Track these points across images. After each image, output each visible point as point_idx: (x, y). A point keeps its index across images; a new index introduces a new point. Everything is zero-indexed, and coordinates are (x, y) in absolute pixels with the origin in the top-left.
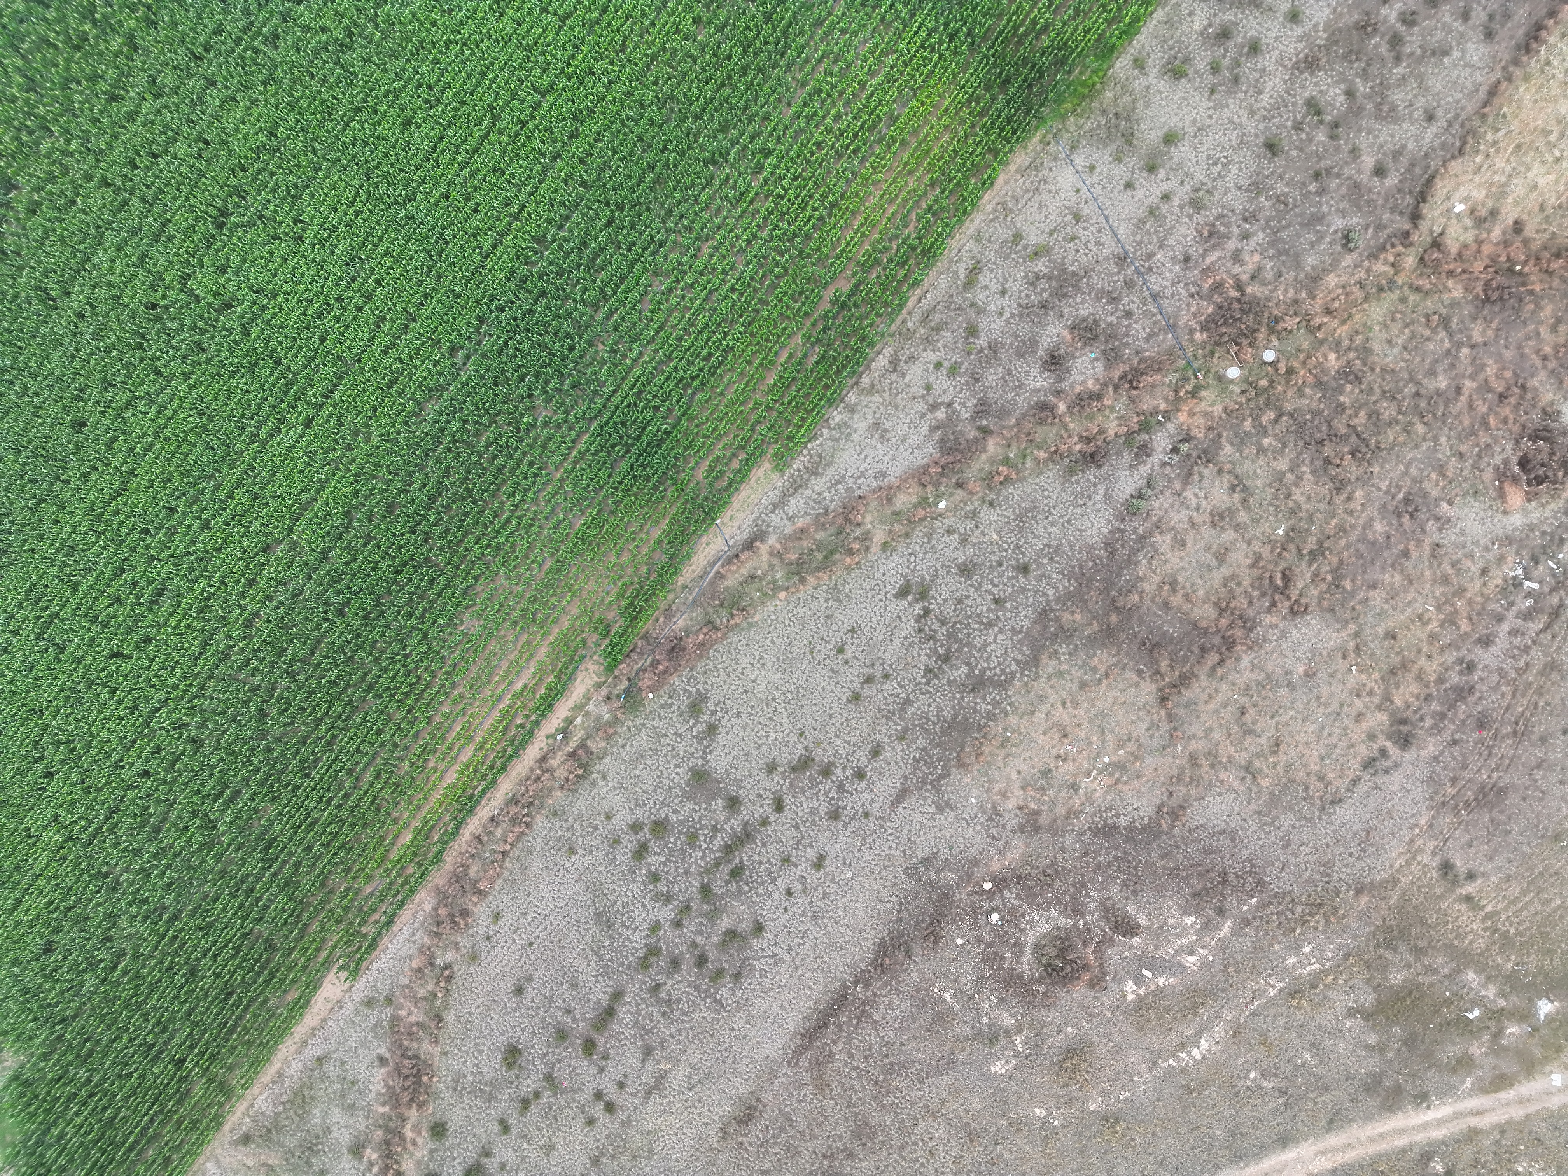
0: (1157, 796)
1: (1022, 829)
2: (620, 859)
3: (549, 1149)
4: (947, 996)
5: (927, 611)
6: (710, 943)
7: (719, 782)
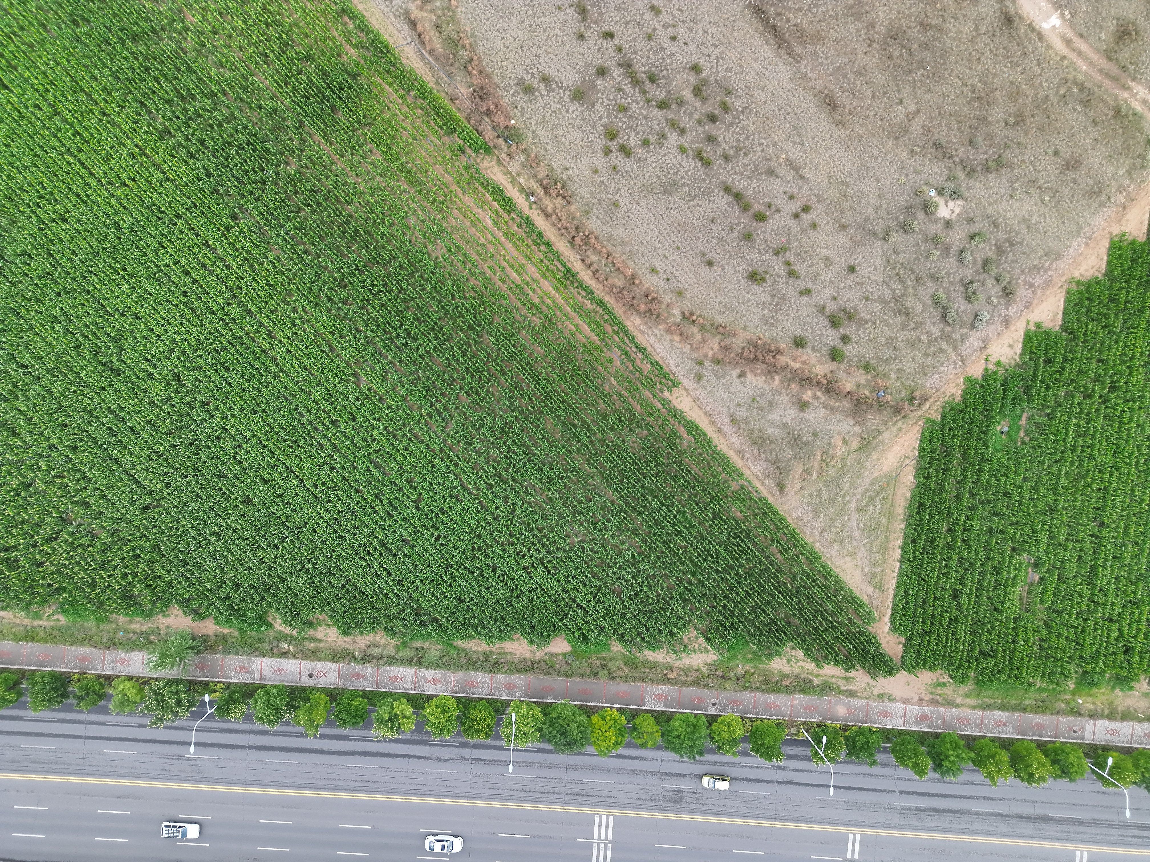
2: (628, 168)
3: (828, 261)
6: (700, 109)
7: (585, 80)
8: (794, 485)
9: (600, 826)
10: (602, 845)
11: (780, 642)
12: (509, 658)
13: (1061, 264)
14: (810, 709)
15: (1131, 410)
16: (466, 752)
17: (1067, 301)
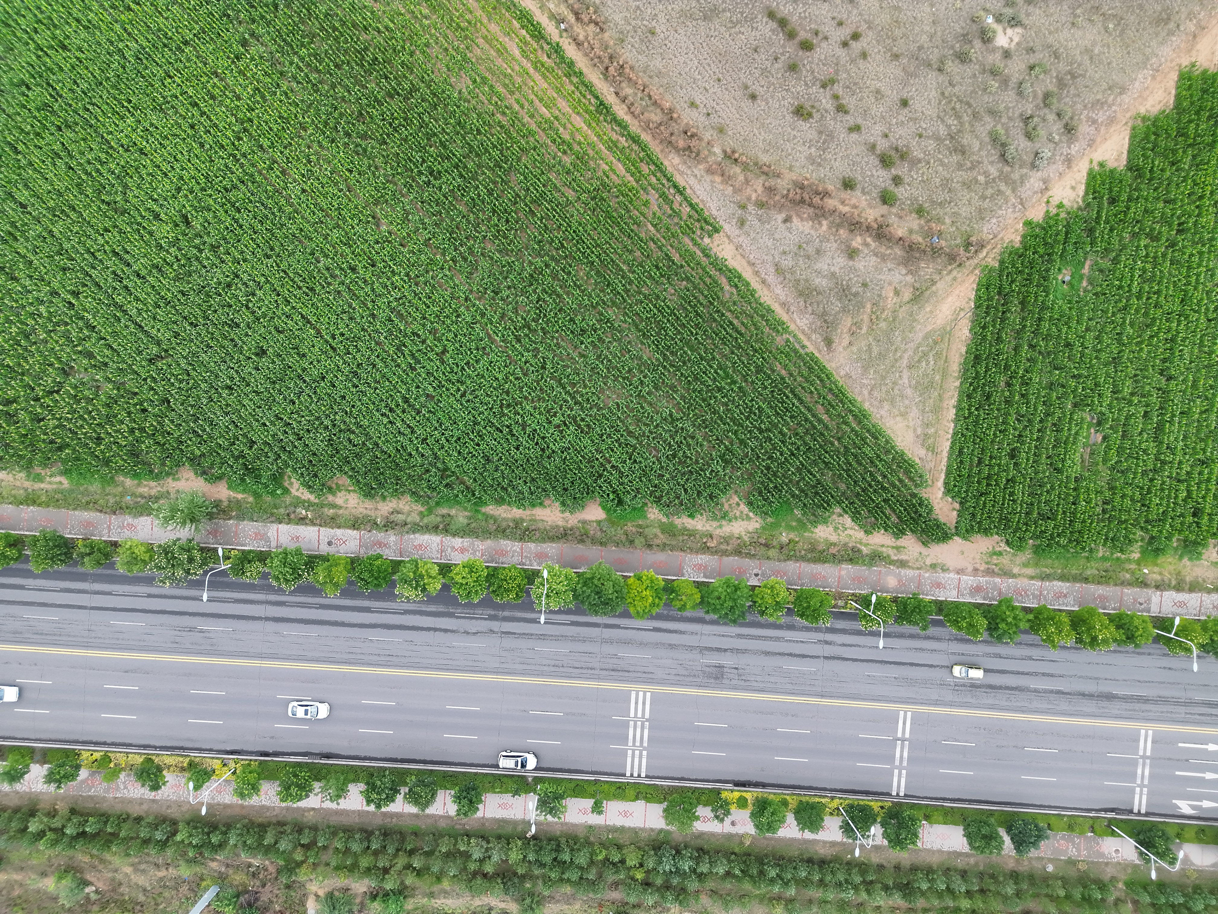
8: (842, 340)
9: (636, 703)
10: (639, 723)
11: (826, 505)
12: (540, 525)
13: (1126, 98)
14: (859, 580)
15: (1201, 253)
16: (495, 625)
17: (1133, 137)
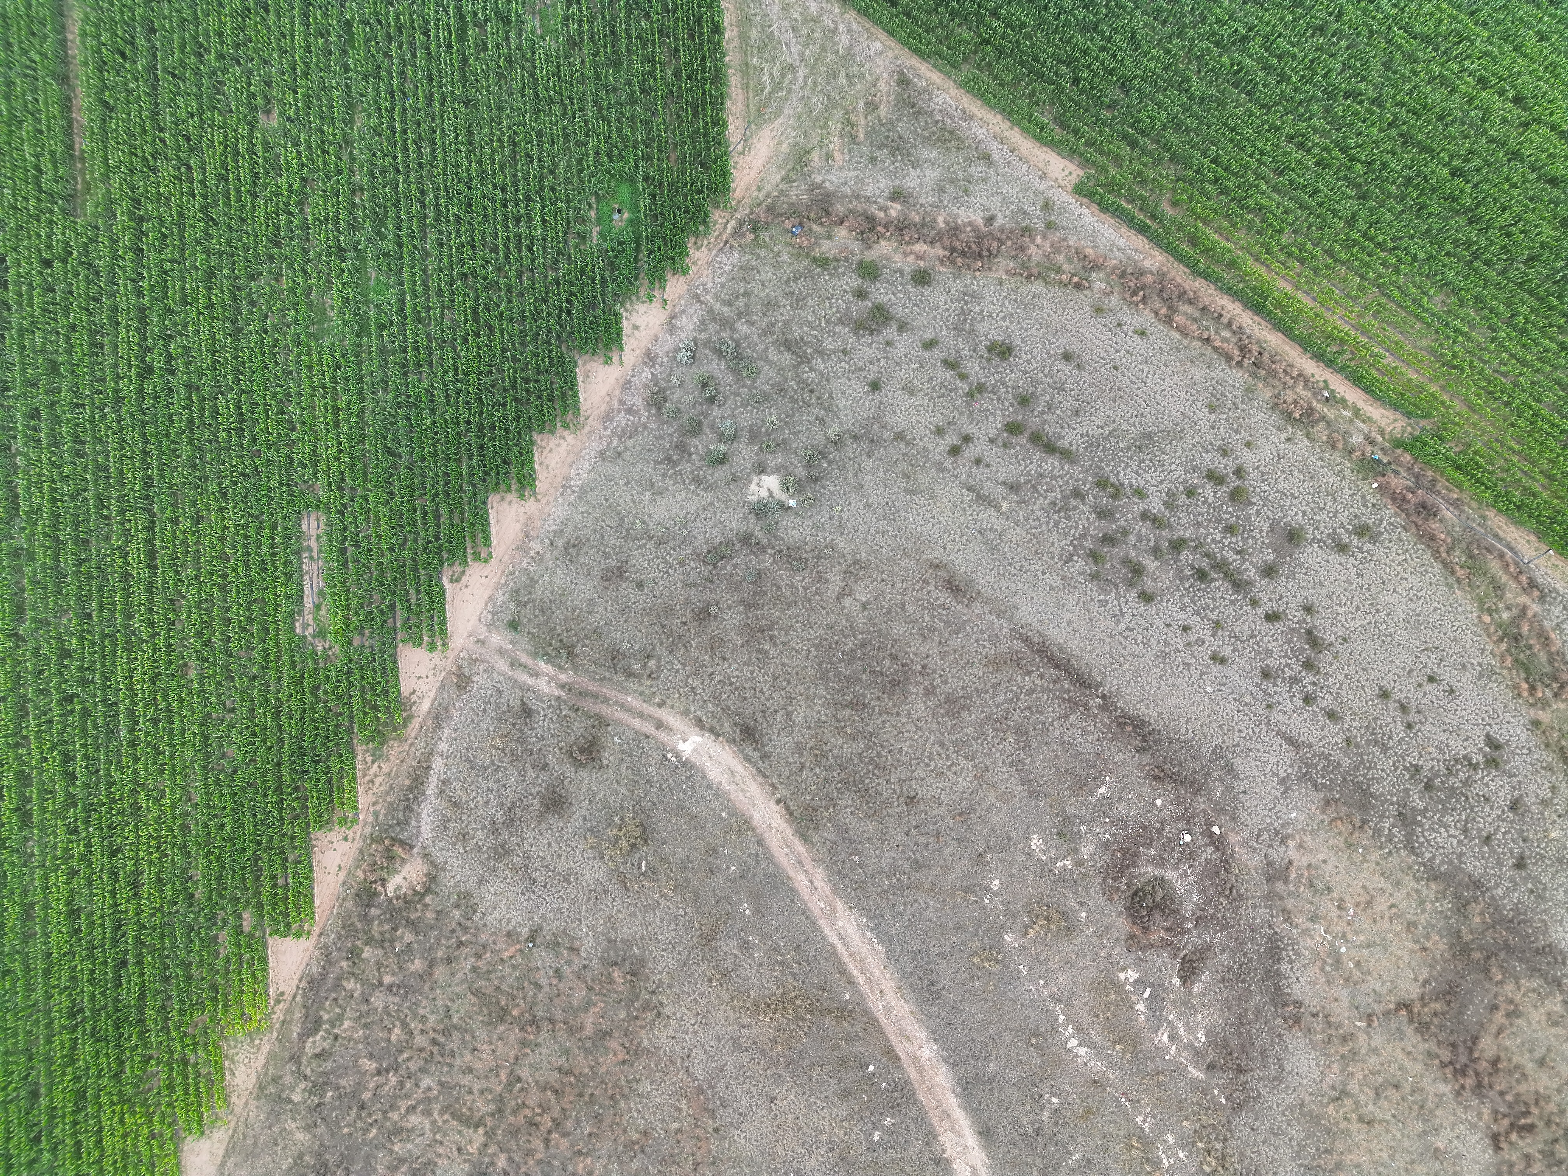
0: (1312, 1002)
1: (1270, 864)
2: (1207, 457)
3: (909, 390)
4: (1102, 790)
5: (1475, 767)
6: (1129, 549)
7: (1290, 556)
13: (596, 446)
